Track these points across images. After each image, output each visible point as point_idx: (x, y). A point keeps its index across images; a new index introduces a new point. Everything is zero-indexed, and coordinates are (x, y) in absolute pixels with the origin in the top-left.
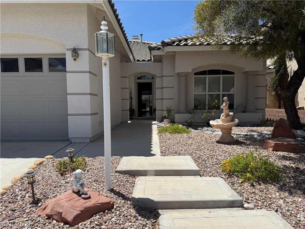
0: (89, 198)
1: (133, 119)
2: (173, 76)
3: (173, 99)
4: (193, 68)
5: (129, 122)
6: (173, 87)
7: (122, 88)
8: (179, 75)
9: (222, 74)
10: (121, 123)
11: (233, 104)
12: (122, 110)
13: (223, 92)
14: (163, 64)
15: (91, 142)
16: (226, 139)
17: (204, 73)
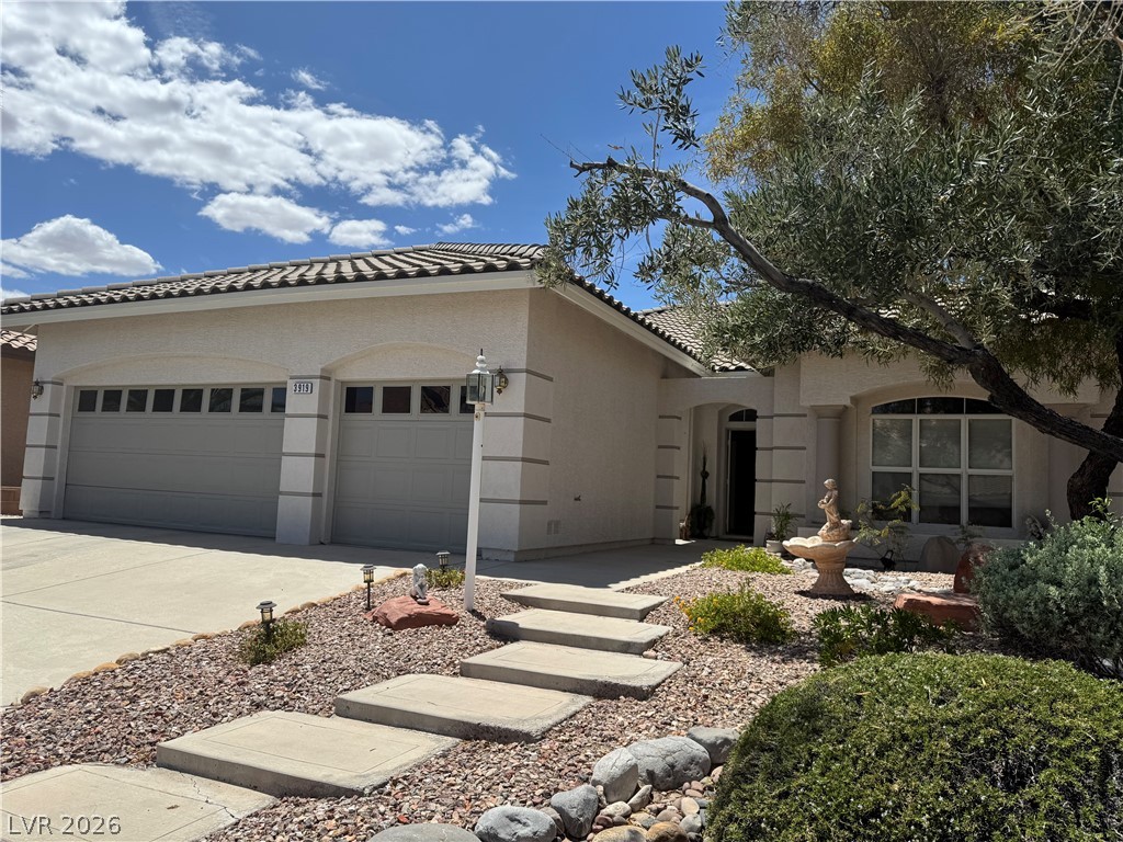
0: (427, 604)
1: (706, 538)
2: (805, 415)
3: (803, 482)
4: (853, 394)
5: (679, 542)
6: (804, 448)
7: (660, 447)
8: (818, 413)
9: (967, 413)
10: (653, 541)
11: (1010, 509)
12: (657, 507)
13: (970, 467)
14: (773, 381)
15: (517, 561)
16: (823, 587)
17: (906, 407)
